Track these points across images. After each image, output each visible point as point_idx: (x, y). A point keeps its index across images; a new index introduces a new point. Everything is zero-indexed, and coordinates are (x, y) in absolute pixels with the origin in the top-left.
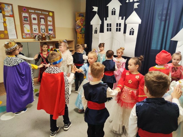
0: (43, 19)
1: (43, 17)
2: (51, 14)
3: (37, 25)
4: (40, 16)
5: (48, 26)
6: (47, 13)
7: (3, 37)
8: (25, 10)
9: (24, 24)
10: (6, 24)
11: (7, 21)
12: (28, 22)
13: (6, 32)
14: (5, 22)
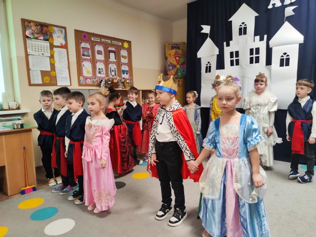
0: (114, 54)
1: (113, 49)
2: (126, 45)
3: (104, 63)
4: (108, 47)
5: (122, 65)
6: (120, 44)
7: (47, 82)
8: (85, 36)
9: (82, 61)
10: (54, 60)
11: (56, 56)
12: (89, 58)
13: (54, 73)
14: (52, 57)
